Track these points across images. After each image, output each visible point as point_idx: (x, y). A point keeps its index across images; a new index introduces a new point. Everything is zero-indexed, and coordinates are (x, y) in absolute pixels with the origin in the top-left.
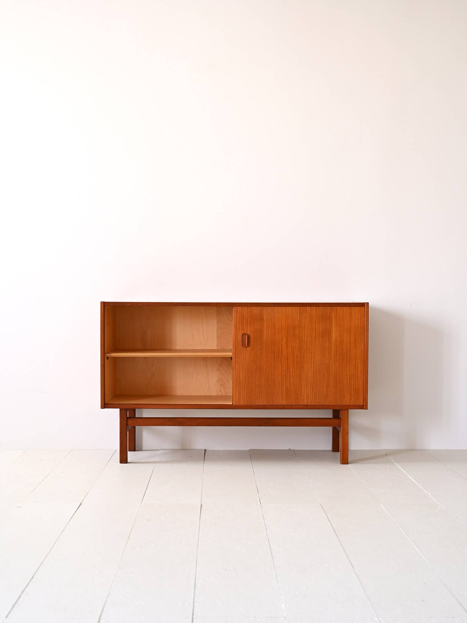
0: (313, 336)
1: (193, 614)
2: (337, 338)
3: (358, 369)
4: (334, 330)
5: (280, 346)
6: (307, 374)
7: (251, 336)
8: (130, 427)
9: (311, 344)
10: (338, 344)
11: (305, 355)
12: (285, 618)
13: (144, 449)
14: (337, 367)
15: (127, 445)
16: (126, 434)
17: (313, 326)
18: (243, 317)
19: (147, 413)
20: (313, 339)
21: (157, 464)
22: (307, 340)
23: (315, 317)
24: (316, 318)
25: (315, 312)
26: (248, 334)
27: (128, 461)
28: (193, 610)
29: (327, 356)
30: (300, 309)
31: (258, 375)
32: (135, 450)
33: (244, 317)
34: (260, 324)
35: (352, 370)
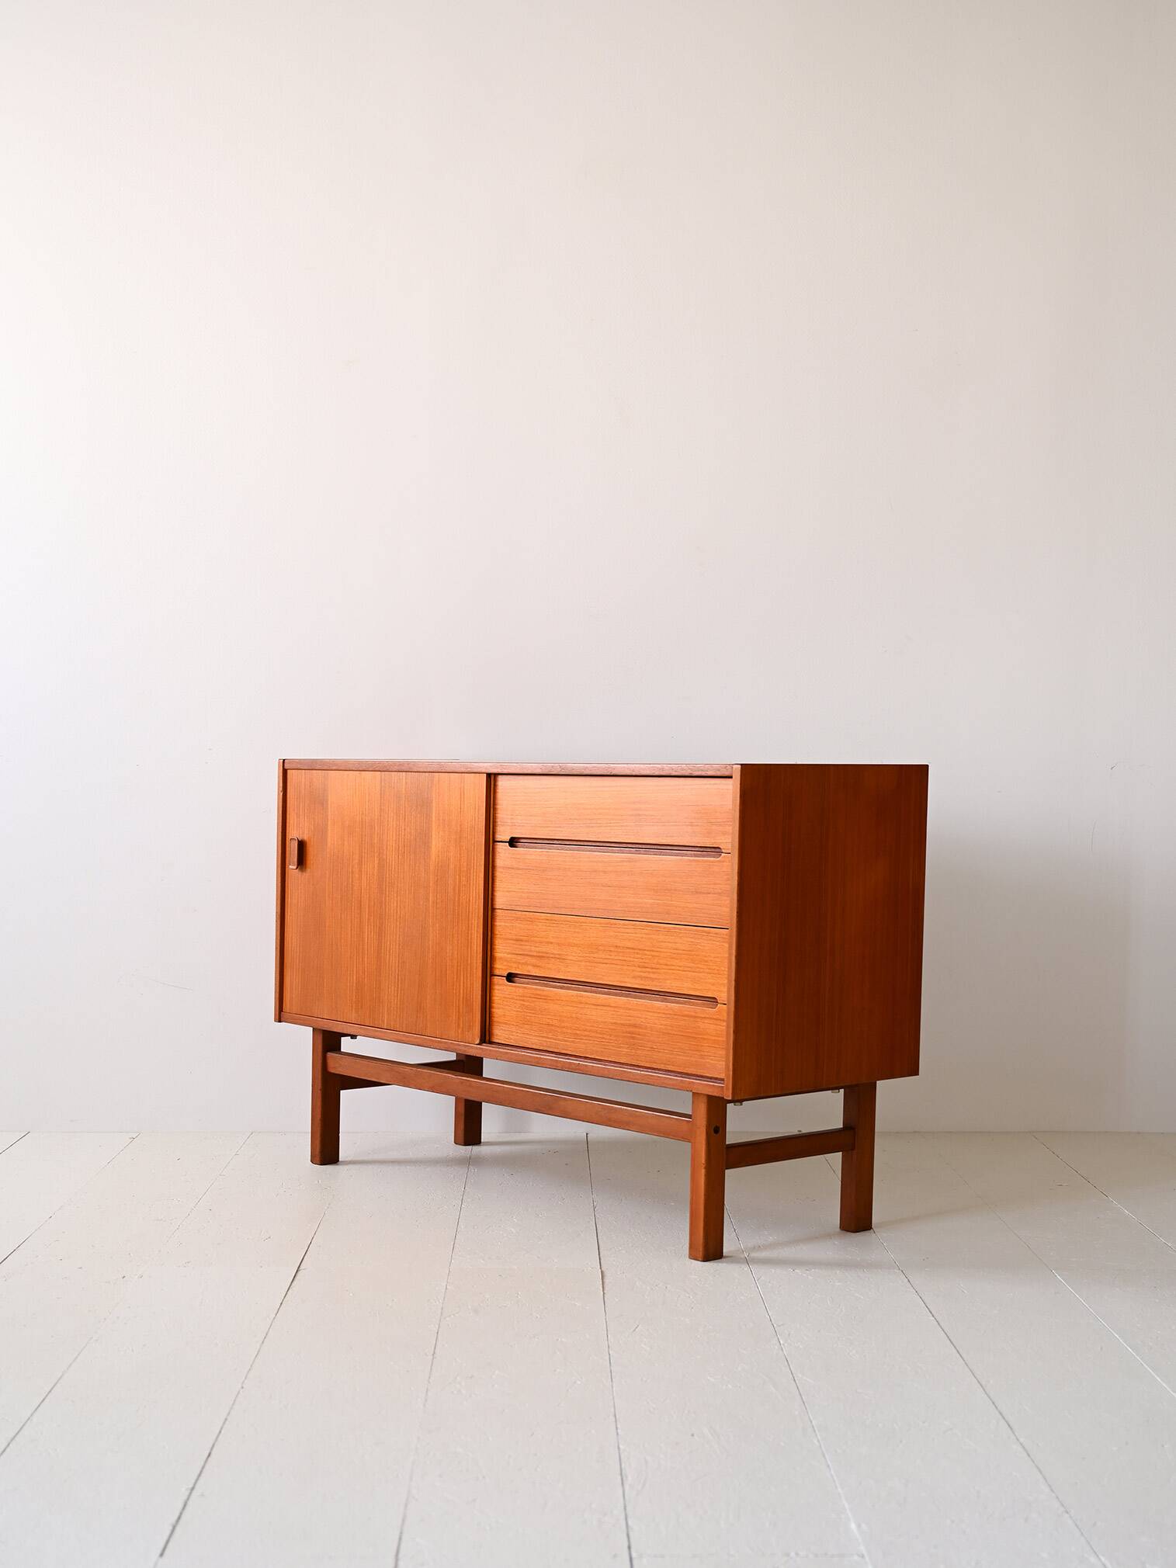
1: (629, 1548)
28: (628, 1536)
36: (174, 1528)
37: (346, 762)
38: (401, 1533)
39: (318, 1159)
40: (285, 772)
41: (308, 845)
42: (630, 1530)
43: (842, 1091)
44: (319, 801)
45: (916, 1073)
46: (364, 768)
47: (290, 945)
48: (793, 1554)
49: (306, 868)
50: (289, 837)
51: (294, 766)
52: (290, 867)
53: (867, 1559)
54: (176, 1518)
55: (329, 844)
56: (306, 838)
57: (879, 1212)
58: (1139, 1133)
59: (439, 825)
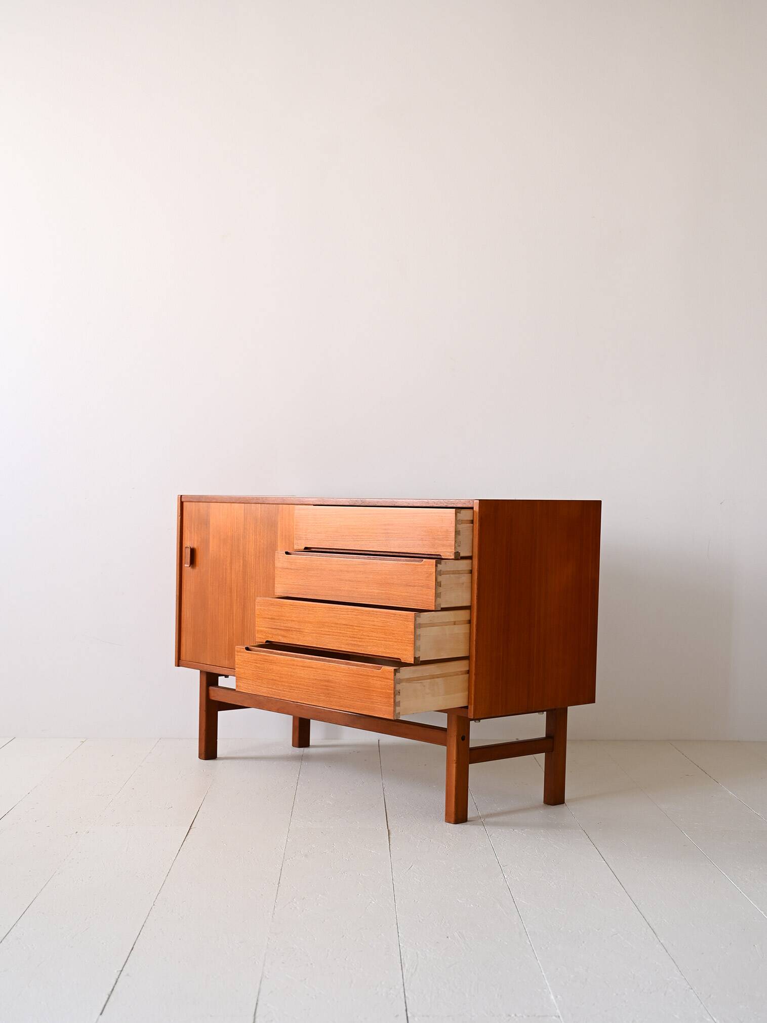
1: (406, 1011)
28: (406, 1003)
36: (109, 996)
37: (222, 497)
38: (257, 1000)
39: (203, 756)
40: (182, 503)
41: (197, 551)
42: (406, 999)
43: (545, 713)
44: (204, 522)
45: (593, 701)
46: (234, 501)
47: (185, 616)
48: (513, 1015)
49: (195, 566)
50: (185, 545)
51: (188, 500)
52: (186, 565)
53: (561, 1018)
54: (111, 990)
55: (210, 551)
56: (195, 546)
57: (569, 792)
58: (739, 741)
59: (282, 539)
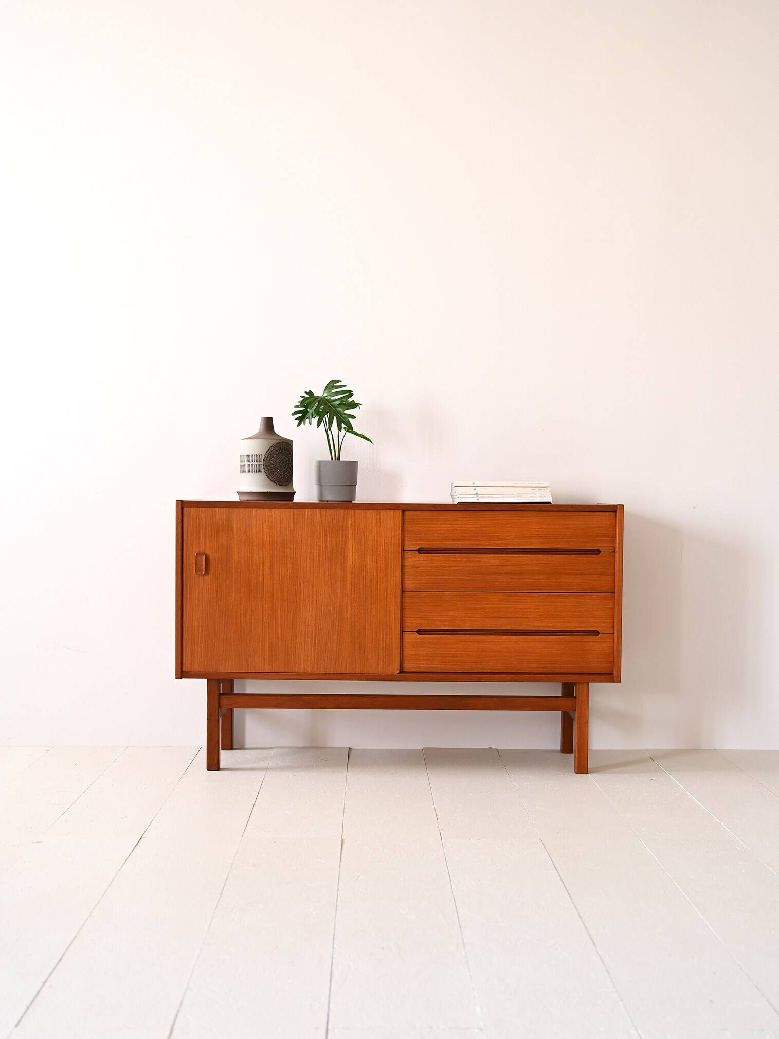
0: (315, 558)
1: (327, 1023)
2: (355, 561)
3: (389, 613)
4: (350, 549)
5: (261, 573)
6: (306, 623)
7: (211, 557)
8: (224, 710)
9: (312, 571)
10: (356, 572)
11: (302, 590)
12: (481, 1029)
13: (247, 746)
14: (356, 610)
15: (218, 741)
16: (218, 721)
17: (316, 541)
18: (199, 525)
19: (252, 687)
20: (315, 563)
21: (269, 772)
22: (306, 565)
23: (318, 526)
24: (320, 528)
25: (318, 518)
26: (207, 553)
27: (221, 767)
28: (328, 1015)
29: (339, 591)
30: (294, 512)
31: (223, 622)
32: (232, 749)
33: (201, 525)
34: (228, 537)
35: (381, 615)
36: (28, 1008)
39: (216, 767)
42: (330, 1011)
44: (223, 528)
47: (191, 625)
48: (435, 1027)
49: (208, 573)
50: (188, 553)
55: (235, 557)
